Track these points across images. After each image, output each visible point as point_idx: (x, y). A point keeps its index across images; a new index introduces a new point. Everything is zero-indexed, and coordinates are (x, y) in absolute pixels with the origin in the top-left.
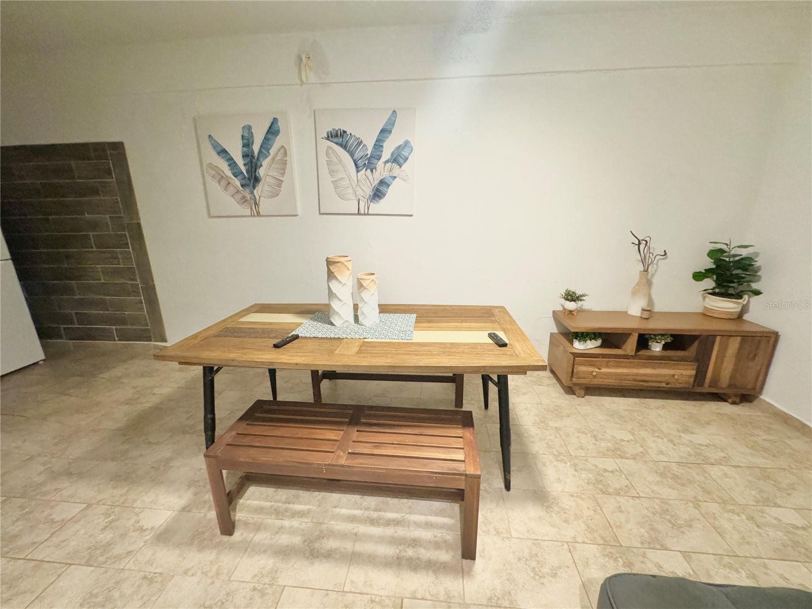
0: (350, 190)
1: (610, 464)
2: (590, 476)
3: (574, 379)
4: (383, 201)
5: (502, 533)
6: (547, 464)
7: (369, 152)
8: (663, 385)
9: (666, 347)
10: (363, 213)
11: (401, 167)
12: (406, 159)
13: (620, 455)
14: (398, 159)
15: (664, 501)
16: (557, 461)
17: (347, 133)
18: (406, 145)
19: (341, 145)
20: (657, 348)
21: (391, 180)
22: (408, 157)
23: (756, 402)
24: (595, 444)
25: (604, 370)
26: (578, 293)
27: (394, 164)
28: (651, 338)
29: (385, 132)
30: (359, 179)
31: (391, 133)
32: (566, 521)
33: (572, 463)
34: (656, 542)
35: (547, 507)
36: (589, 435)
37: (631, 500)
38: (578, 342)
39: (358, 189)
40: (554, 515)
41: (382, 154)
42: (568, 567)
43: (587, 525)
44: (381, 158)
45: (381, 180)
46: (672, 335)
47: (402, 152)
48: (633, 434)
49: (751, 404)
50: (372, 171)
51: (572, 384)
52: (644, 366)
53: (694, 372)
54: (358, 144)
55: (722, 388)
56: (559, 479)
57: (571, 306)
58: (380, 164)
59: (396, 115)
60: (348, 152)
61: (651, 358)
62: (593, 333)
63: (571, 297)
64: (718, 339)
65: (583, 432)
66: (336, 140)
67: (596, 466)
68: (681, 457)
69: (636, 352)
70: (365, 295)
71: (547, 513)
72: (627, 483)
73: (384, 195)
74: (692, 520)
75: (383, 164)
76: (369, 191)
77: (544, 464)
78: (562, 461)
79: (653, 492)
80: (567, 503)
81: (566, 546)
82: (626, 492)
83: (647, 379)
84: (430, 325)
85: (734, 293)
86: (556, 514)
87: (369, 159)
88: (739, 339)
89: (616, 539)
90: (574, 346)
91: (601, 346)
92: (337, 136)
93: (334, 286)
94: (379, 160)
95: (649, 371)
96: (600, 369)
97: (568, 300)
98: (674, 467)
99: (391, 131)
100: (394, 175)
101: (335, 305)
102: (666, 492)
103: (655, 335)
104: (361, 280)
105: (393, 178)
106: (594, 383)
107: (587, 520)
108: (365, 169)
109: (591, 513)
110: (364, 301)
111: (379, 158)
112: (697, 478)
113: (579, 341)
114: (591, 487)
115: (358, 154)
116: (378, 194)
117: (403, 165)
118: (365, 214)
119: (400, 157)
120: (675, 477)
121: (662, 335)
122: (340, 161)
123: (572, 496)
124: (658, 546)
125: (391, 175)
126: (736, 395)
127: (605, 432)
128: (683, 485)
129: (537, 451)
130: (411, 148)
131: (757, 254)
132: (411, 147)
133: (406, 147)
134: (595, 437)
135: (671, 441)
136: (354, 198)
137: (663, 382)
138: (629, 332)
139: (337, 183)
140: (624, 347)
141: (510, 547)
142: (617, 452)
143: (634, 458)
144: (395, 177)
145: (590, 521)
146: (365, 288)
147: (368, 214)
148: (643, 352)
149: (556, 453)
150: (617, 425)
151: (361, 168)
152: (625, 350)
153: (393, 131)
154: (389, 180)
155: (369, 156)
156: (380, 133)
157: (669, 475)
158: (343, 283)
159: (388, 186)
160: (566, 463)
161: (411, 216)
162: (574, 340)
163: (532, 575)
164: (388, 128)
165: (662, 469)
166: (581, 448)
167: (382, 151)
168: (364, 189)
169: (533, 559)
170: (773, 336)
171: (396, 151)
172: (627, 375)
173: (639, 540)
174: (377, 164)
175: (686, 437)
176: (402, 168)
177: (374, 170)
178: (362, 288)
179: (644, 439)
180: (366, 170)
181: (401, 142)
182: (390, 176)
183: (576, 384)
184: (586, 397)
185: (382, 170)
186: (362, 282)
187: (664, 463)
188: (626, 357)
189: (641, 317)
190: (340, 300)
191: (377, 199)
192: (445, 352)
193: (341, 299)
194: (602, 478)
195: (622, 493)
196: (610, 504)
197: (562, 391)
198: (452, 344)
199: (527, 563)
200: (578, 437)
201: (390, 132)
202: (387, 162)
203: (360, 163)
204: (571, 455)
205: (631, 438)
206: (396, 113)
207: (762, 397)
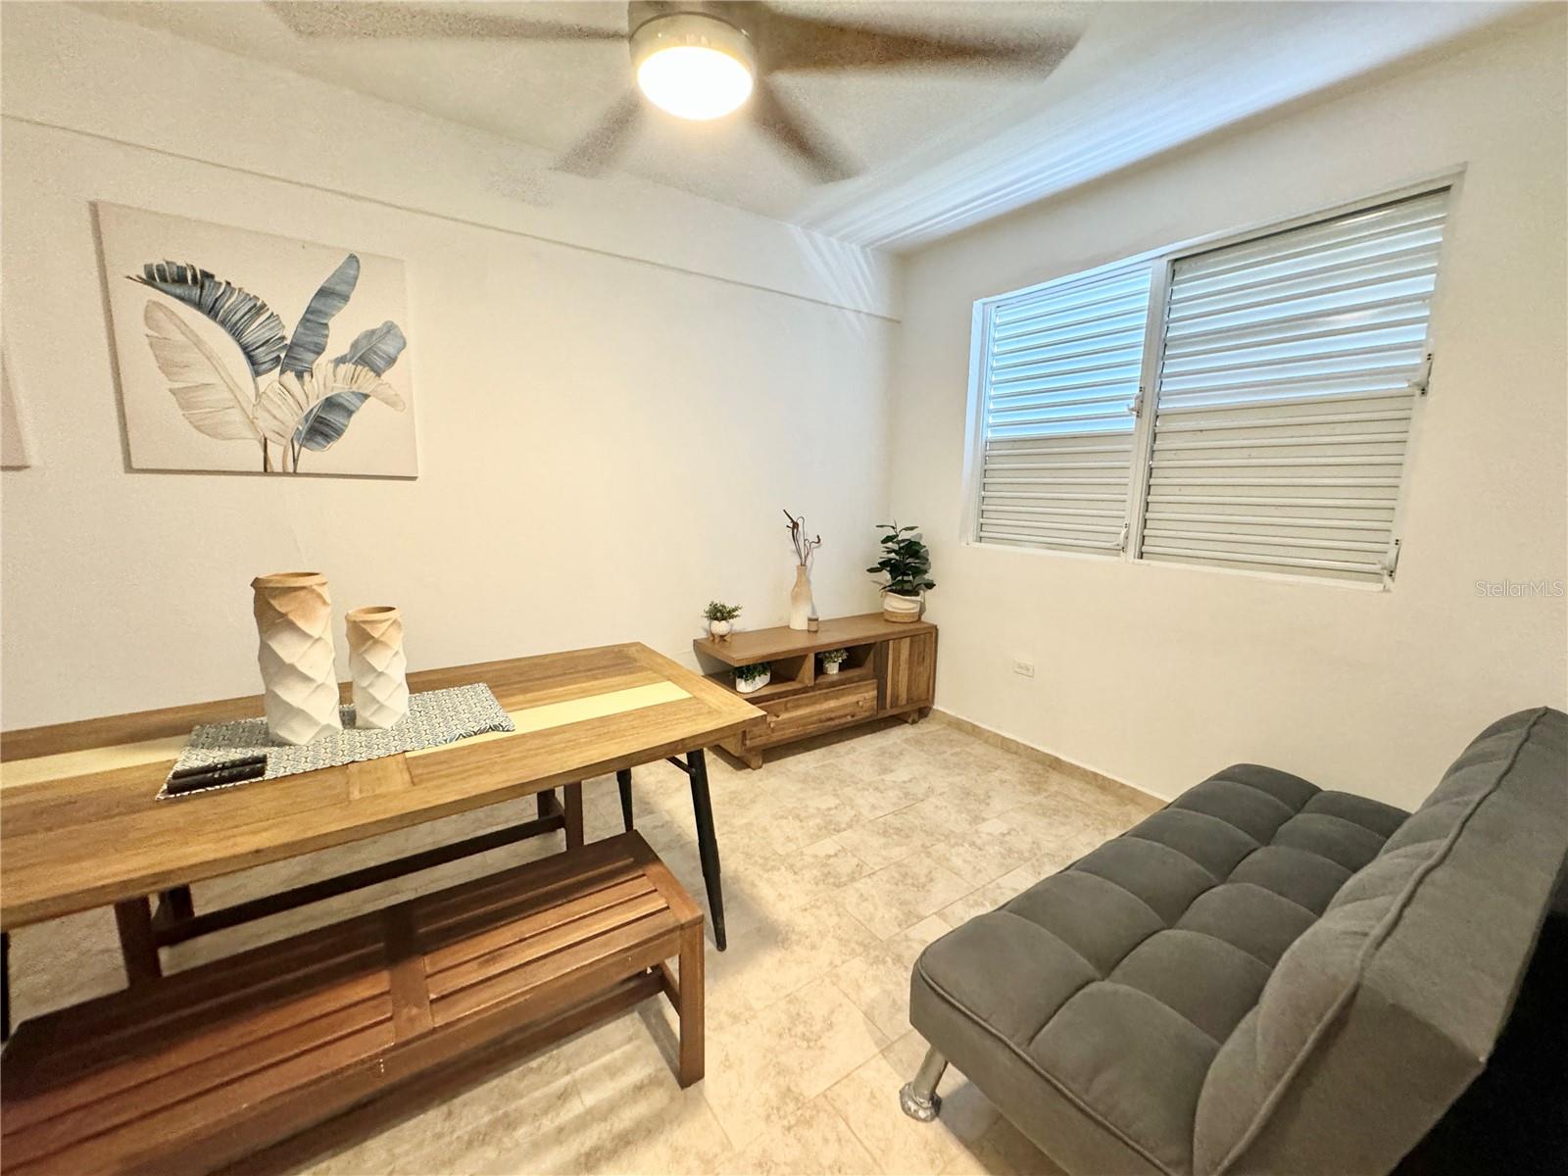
0: (235, 415)
1: (828, 845)
2: (815, 872)
3: (748, 742)
4: (336, 446)
5: (741, 1013)
6: (756, 882)
7: (289, 334)
8: (849, 718)
9: (842, 667)
10: (280, 470)
11: (379, 375)
12: (391, 361)
13: (835, 830)
14: (371, 355)
15: (899, 865)
16: (768, 871)
17: (217, 279)
18: (388, 332)
19: (198, 305)
20: (833, 669)
21: (355, 401)
22: (396, 357)
23: (931, 715)
24: (803, 827)
25: (784, 716)
26: (730, 605)
27: (360, 368)
28: (826, 657)
29: (330, 295)
30: (261, 390)
31: (347, 301)
32: (813, 947)
33: (786, 864)
34: (911, 917)
35: (783, 942)
36: (790, 818)
37: (868, 880)
38: (743, 682)
39: (260, 413)
40: (796, 948)
41: (326, 343)
42: (840, 1005)
43: (837, 938)
44: (324, 349)
45: (327, 399)
46: (847, 649)
47: (380, 345)
48: (837, 796)
49: (927, 719)
50: (300, 375)
51: (746, 750)
52: (827, 698)
53: (875, 692)
54: (253, 311)
55: (901, 706)
56: (780, 895)
57: (720, 627)
58: (323, 363)
59: (359, 267)
60: (223, 323)
61: (833, 684)
62: (760, 664)
63: (719, 613)
64: (891, 642)
65: (782, 817)
66: (179, 290)
67: (816, 856)
68: (894, 804)
69: (815, 679)
70: (378, 659)
71: (786, 949)
72: (855, 861)
73: (339, 432)
74: (930, 873)
75: (332, 366)
76: (293, 420)
77: (753, 885)
78: (773, 868)
79: (885, 859)
80: (804, 923)
81: (827, 980)
82: (861, 873)
83: (833, 715)
84: (530, 696)
85: (910, 588)
86: (797, 945)
87: (290, 348)
88: (908, 640)
89: (874, 937)
90: (738, 689)
91: (771, 682)
92: (181, 279)
93: (287, 648)
94: (319, 354)
95: (832, 704)
96: (778, 717)
97: (717, 619)
98: (890, 818)
99: (348, 297)
100: (365, 392)
101: (293, 694)
102: (897, 853)
103: (830, 652)
104: (363, 626)
105: (362, 398)
106: (774, 739)
107: (835, 930)
108: (279, 368)
109: (835, 919)
110: (375, 670)
111: (319, 350)
112: (917, 822)
113: (746, 680)
114: (821, 886)
115: (254, 333)
116: (321, 427)
117: (384, 371)
118: (285, 474)
119: (375, 353)
120: (898, 831)
121: (837, 651)
122: (198, 343)
123: (806, 910)
124: (915, 920)
125: (354, 389)
126: (914, 711)
127: (806, 806)
128: (908, 837)
129: (736, 870)
130: (402, 341)
131: (921, 536)
132: (402, 337)
133: (389, 336)
134: (797, 817)
135: (876, 789)
136: (250, 434)
137: (847, 715)
138: (802, 654)
139: (191, 394)
140: (800, 675)
141: (761, 1027)
142: (830, 827)
143: (850, 826)
144: (366, 396)
145: (839, 932)
146: (376, 642)
147: (295, 474)
148: (821, 680)
149: (761, 861)
150: (817, 792)
151: (264, 367)
152: (802, 682)
153: (352, 296)
154: (350, 401)
155: (288, 342)
156: (316, 295)
157: (891, 831)
158: (317, 637)
159: (350, 413)
160: (779, 869)
161: (414, 478)
162: (738, 680)
163: (805, 1044)
164: (341, 288)
165: (883, 827)
166: (789, 839)
167: (327, 336)
168: (278, 416)
169: (797, 1023)
170: (934, 631)
171: (364, 342)
172: (811, 715)
173: (895, 923)
174: (313, 362)
175: (888, 778)
176: (382, 377)
177: (306, 376)
178: (370, 642)
179: (851, 799)
180: (282, 372)
181: (376, 324)
182: (353, 393)
183: (750, 750)
184: (764, 766)
185: (326, 378)
186: (368, 628)
187: (881, 819)
188: (805, 690)
189: (809, 631)
190: (307, 679)
191: (319, 439)
192: (599, 735)
193: (312, 677)
194: (828, 868)
195: (856, 875)
196: (850, 896)
197: (731, 768)
198: (602, 719)
199: (793, 1033)
200: (778, 826)
201: (345, 298)
202: (341, 361)
203: (260, 354)
204: (780, 856)
205: (837, 801)
206: (358, 262)
207: (935, 707)
